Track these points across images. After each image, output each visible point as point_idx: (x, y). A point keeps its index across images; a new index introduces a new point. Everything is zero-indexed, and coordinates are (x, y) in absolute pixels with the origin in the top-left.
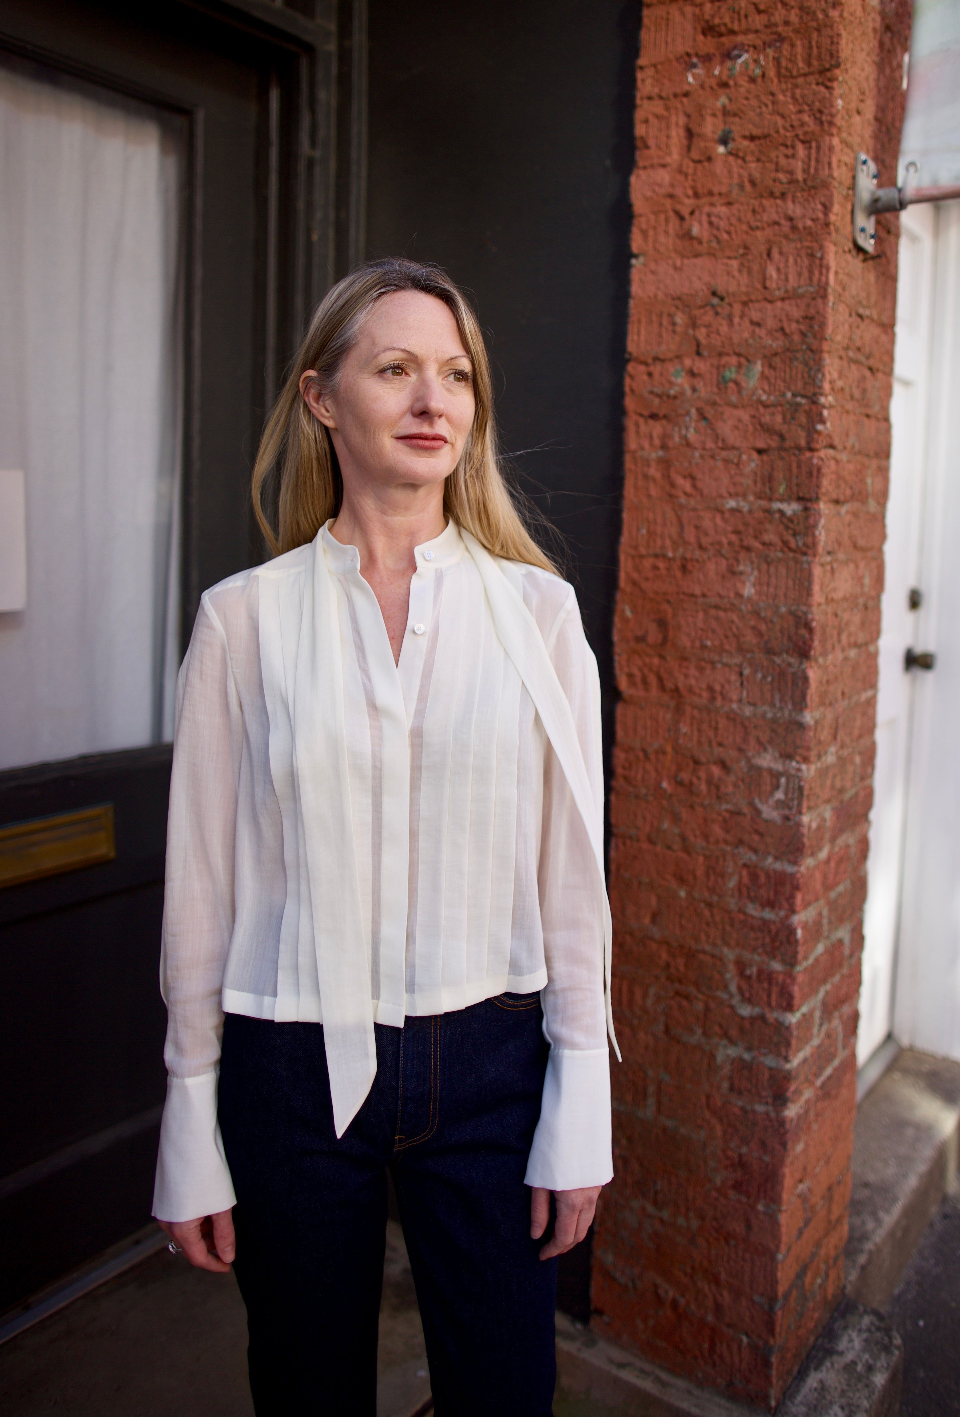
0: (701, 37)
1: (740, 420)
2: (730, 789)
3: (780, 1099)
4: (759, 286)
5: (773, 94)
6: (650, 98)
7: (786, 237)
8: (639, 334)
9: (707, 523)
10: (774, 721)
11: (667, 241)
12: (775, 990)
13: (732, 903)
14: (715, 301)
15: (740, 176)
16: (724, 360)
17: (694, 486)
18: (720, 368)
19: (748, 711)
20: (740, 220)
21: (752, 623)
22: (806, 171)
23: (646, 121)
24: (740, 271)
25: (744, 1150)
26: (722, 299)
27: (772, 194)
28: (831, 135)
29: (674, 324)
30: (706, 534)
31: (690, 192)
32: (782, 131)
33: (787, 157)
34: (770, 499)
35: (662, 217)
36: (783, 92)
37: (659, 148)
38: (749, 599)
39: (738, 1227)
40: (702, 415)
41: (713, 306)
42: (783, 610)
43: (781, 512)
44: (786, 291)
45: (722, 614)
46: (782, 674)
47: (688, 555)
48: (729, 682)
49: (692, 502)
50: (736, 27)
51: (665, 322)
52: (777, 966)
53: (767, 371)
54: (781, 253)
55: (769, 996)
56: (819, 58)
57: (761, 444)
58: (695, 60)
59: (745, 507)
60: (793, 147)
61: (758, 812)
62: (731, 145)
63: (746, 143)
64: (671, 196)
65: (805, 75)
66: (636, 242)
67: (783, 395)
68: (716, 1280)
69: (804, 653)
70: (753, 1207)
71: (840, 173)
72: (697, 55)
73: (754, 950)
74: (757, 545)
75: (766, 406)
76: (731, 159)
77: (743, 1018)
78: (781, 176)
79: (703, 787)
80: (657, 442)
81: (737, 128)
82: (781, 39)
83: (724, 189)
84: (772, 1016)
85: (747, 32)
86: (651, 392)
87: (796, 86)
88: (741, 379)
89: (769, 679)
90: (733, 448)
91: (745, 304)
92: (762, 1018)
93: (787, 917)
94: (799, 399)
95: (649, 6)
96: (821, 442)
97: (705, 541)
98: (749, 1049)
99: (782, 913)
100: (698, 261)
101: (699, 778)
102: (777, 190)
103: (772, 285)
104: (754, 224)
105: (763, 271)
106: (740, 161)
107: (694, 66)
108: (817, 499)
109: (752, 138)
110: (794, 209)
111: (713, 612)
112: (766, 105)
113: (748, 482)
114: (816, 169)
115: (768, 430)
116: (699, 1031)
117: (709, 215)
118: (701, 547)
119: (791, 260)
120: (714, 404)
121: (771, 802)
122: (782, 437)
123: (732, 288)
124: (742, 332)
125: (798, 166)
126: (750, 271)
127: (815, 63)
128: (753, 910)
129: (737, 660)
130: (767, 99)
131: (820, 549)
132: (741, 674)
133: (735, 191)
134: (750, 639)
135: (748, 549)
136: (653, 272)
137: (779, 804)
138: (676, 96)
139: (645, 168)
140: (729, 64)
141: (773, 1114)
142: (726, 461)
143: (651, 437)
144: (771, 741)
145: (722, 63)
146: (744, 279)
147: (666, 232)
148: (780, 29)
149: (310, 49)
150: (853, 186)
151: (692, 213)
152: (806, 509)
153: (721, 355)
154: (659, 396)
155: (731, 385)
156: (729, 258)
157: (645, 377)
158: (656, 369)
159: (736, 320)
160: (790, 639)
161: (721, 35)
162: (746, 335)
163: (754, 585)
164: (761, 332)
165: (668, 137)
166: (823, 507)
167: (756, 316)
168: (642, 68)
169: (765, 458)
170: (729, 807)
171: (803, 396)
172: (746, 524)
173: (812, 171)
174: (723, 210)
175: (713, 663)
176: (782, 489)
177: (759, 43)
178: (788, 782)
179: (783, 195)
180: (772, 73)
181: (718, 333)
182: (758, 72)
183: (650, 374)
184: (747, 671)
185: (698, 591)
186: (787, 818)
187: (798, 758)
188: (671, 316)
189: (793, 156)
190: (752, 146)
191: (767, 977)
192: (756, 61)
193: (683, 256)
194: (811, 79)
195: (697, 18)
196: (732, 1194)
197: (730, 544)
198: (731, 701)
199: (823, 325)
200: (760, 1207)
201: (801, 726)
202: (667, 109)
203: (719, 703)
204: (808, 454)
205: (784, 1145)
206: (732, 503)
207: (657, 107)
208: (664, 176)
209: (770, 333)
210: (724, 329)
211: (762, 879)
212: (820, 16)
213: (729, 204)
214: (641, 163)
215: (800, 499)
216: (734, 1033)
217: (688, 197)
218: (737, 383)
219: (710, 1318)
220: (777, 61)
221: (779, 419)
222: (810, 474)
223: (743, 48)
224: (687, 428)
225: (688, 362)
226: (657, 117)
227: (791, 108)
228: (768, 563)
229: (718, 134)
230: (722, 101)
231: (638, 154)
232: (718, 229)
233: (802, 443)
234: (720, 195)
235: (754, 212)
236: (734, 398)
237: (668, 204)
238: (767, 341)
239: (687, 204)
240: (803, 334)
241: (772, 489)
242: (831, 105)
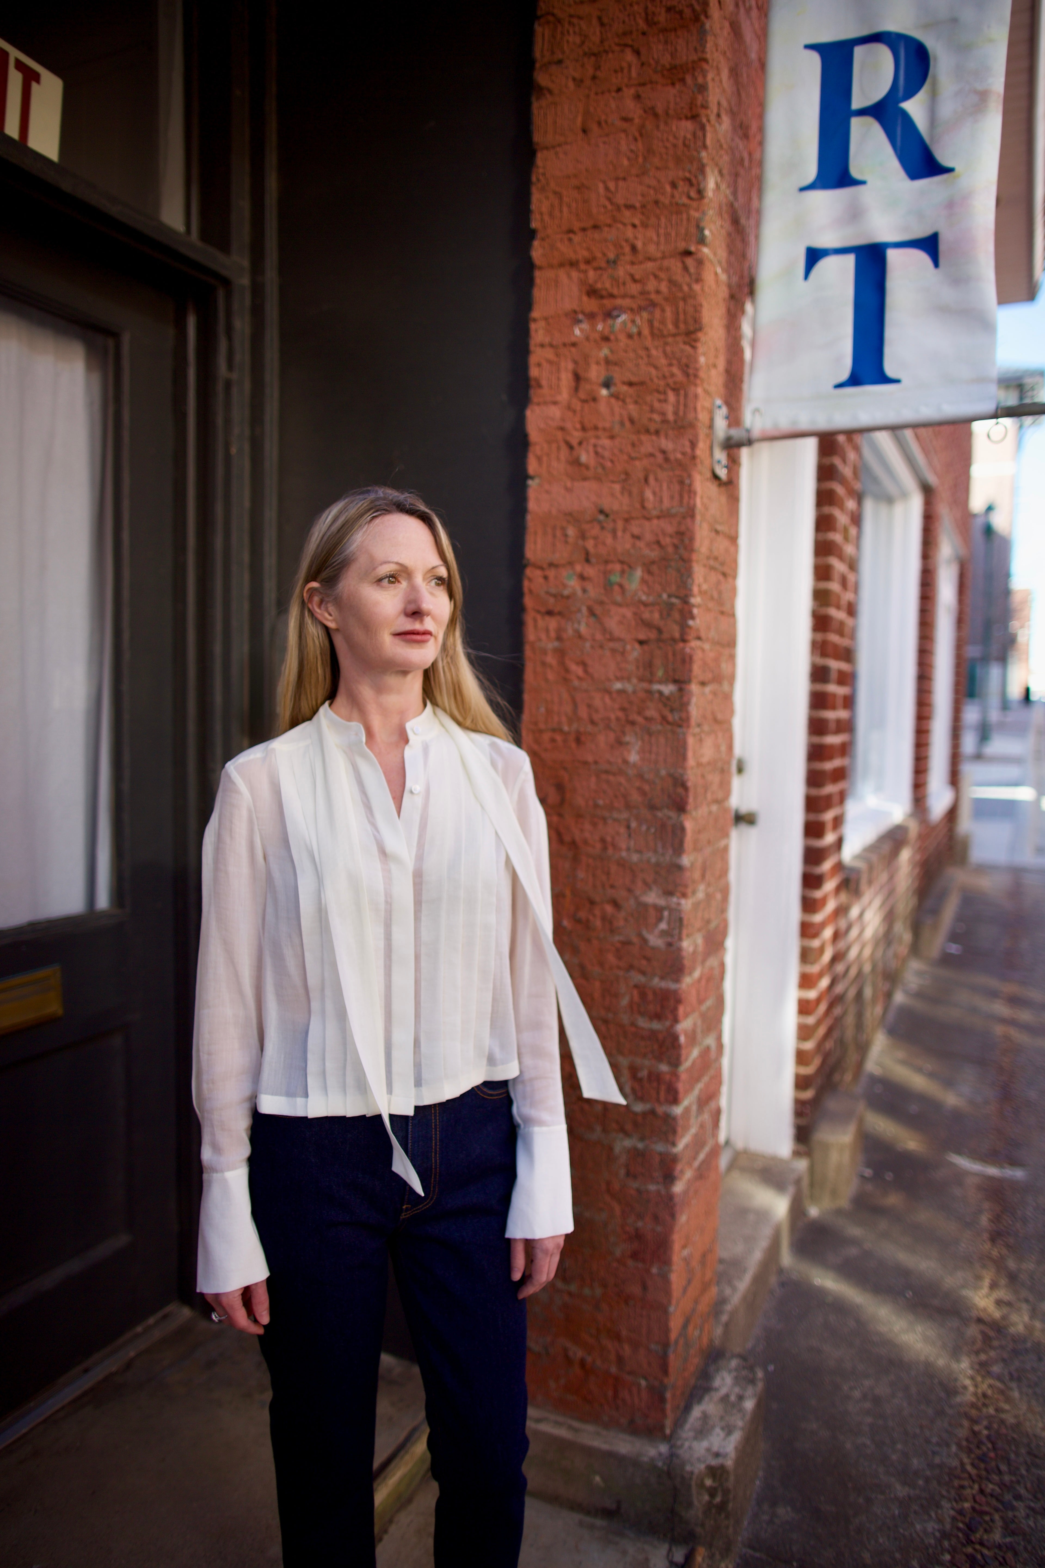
0: (585, 298)
1: (624, 617)
2: (621, 923)
3: (669, 1178)
4: (638, 506)
5: (647, 349)
6: (542, 346)
7: (660, 467)
8: (535, 543)
9: (597, 702)
10: (658, 864)
11: (559, 466)
12: (663, 1088)
13: (625, 1019)
14: (601, 517)
15: (621, 415)
16: (610, 567)
17: (586, 671)
18: (606, 574)
19: (635, 857)
20: (621, 451)
21: (638, 784)
22: (676, 413)
23: (539, 365)
24: (622, 493)
25: (640, 1224)
26: (607, 516)
27: (647, 431)
28: (696, 385)
29: (566, 536)
30: (597, 711)
31: (578, 426)
32: (656, 380)
33: (660, 401)
34: (651, 682)
35: (554, 446)
36: (657, 348)
37: (551, 387)
38: (635, 765)
39: (635, 1289)
40: (591, 612)
41: (600, 522)
42: (663, 773)
43: (660, 693)
44: (662, 511)
45: (611, 778)
46: (663, 826)
47: (582, 729)
48: (618, 833)
49: (584, 685)
50: (615, 291)
51: (559, 533)
52: (664, 1068)
53: (647, 577)
54: (656, 479)
55: (658, 1093)
56: (686, 322)
57: (642, 636)
58: (581, 317)
59: (629, 688)
60: (665, 393)
61: (645, 941)
62: (613, 389)
63: (625, 388)
64: (562, 429)
65: (674, 335)
66: (532, 466)
67: (660, 596)
68: (617, 1337)
69: (681, 807)
70: (648, 1271)
71: (703, 416)
72: (583, 313)
73: (644, 1056)
74: (640, 719)
75: (645, 605)
76: (613, 401)
77: (635, 1114)
78: (656, 417)
79: (598, 923)
80: (553, 634)
81: (618, 375)
82: (653, 304)
83: (607, 425)
84: (661, 1109)
85: (624, 296)
86: (547, 593)
87: (666, 344)
88: (625, 583)
89: (653, 830)
90: (619, 640)
91: (627, 520)
92: (653, 1112)
93: (672, 1026)
94: (675, 601)
95: (540, 268)
96: (691, 635)
97: (596, 717)
98: (642, 1139)
99: (668, 1023)
100: (586, 484)
101: (594, 916)
102: (652, 427)
103: (649, 505)
104: (633, 455)
105: (642, 494)
106: (620, 403)
107: (579, 321)
108: (689, 681)
109: (631, 384)
110: (666, 444)
111: (604, 776)
112: (642, 358)
113: (631, 667)
114: (685, 413)
115: (648, 625)
116: (598, 1128)
117: (595, 446)
118: (593, 722)
119: (665, 486)
120: (602, 603)
121: (656, 932)
122: (660, 631)
123: (616, 507)
124: (624, 544)
125: (669, 409)
126: (630, 494)
127: (682, 326)
128: (643, 1023)
129: (625, 815)
130: (643, 353)
131: (693, 721)
132: (628, 827)
133: (617, 428)
134: (636, 797)
135: (633, 723)
136: (547, 492)
137: (663, 933)
138: (565, 345)
139: (539, 404)
140: (610, 322)
141: (663, 1192)
142: (613, 651)
143: (547, 630)
144: (655, 882)
145: (604, 320)
146: (625, 500)
147: (558, 459)
148: (653, 296)
149: (226, 283)
150: (711, 426)
151: (580, 443)
152: (681, 690)
153: (607, 562)
154: (554, 596)
155: (616, 588)
156: (613, 482)
157: (541, 580)
158: (551, 573)
159: (619, 534)
160: (669, 796)
161: (602, 297)
162: (628, 546)
163: (639, 753)
164: (641, 544)
165: (559, 379)
166: (694, 687)
167: (636, 530)
168: (535, 320)
169: (646, 647)
170: (621, 938)
171: (677, 597)
172: (631, 703)
173: (681, 413)
174: (606, 442)
175: (604, 819)
176: (660, 673)
177: (635, 306)
178: (670, 915)
179: (657, 433)
180: (646, 331)
181: (604, 544)
182: (635, 330)
183: (546, 578)
184: (634, 824)
185: (590, 759)
186: (670, 945)
187: (678, 894)
188: (563, 529)
189: (665, 401)
190: (631, 391)
191: (655, 1077)
192: (633, 321)
193: (573, 479)
194: (679, 339)
195: (583, 282)
196: (631, 1263)
197: (618, 719)
198: (620, 849)
199: (692, 539)
200: (654, 1270)
201: (680, 868)
202: (557, 355)
203: (610, 851)
204: (681, 645)
205: (673, 1216)
206: (618, 686)
207: (549, 354)
208: (555, 412)
209: (648, 545)
210: (609, 541)
211: (650, 997)
212: (686, 288)
213: (612, 437)
214: (535, 399)
215: (675, 681)
216: (629, 1127)
217: (576, 429)
218: (621, 586)
219: (614, 1370)
220: (650, 323)
221: (656, 615)
222: (683, 661)
223: (622, 310)
224: (579, 623)
225: (578, 568)
226: (550, 362)
227: (663, 361)
228: (650, 734)
229: (602, 379)
230: (605, 352)
231: (532, 392)
232: (603, 457)
233: (677, 635)
234: (604, 429)
235: (633, 445)
236: (619, 598)
237: (559, 435)
238: (646, 551)
239: (576, 436)
240: (676, 547)
241: (652, 674)
242: (696, 361)
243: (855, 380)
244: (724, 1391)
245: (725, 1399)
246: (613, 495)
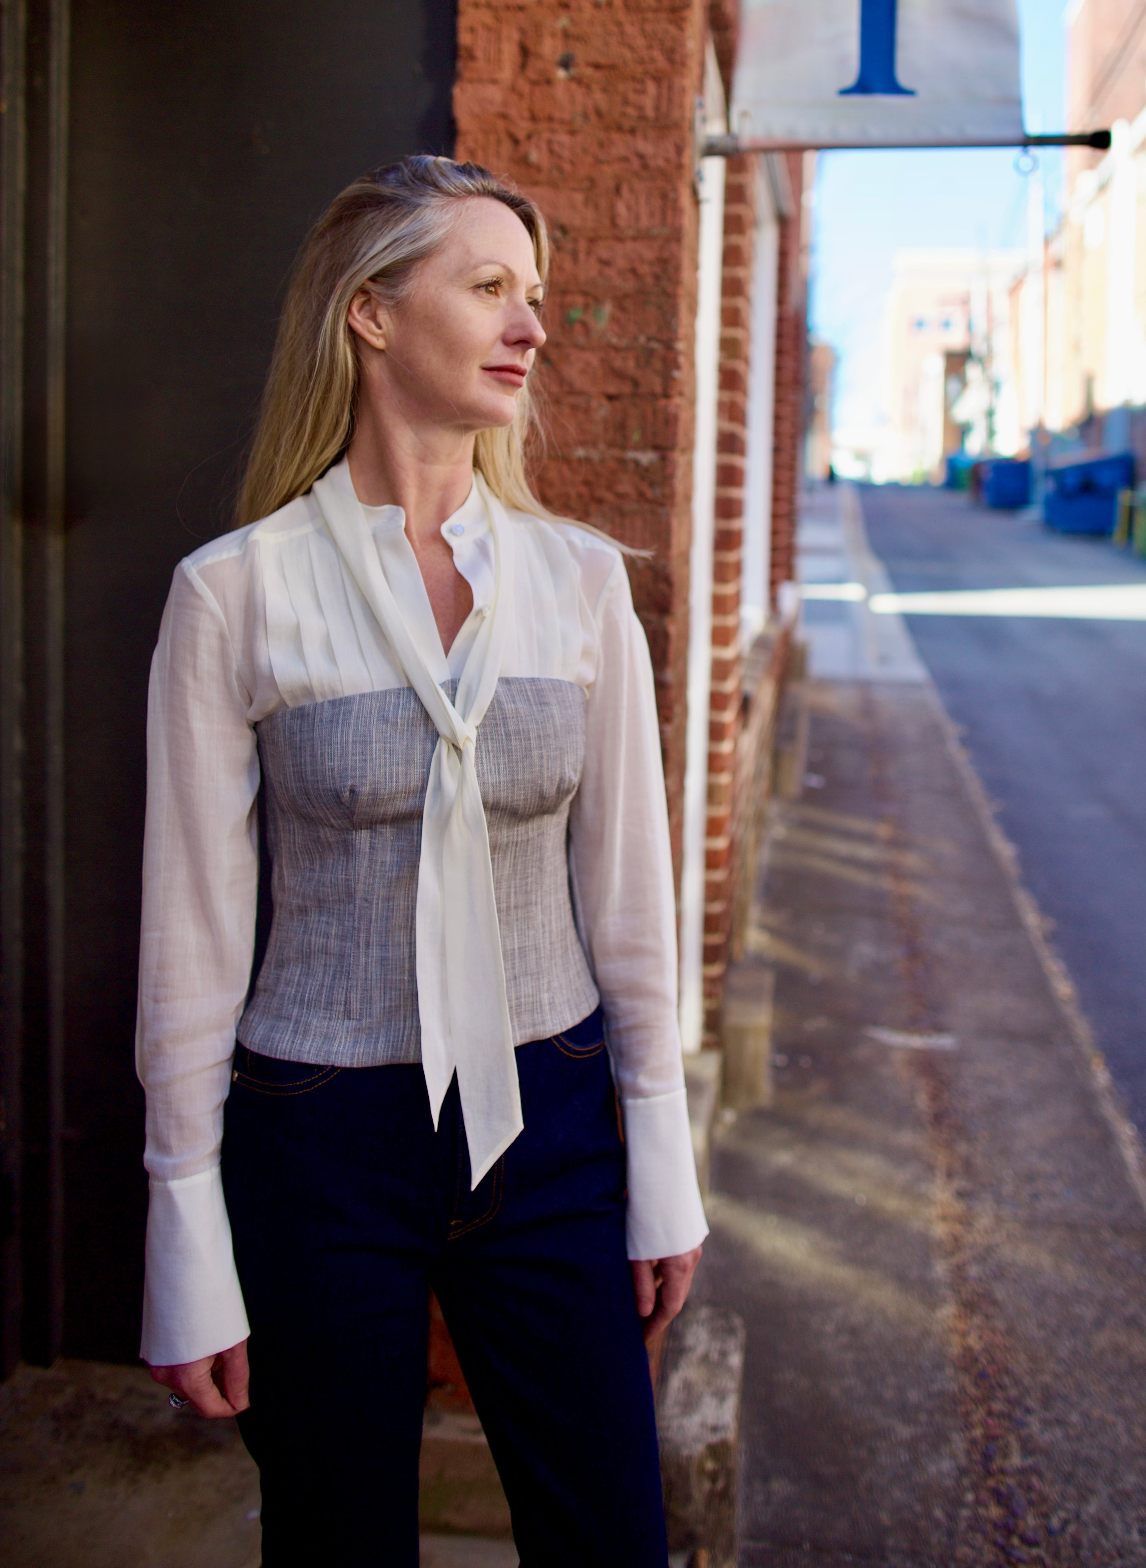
1: (588, 364)
4: (606, 222)
5: (619, 24)
7: (636, 174)
9: (553, 474)
11: (502, 164)
14: (559, 235)
15: (584, 105)
16: (569, 299)
18: (564, 307)
20: (584, 150)
22: (657, 108)
24: (586, 205)
26: (566, 233)
27: (620, 129)
28: (682, 75)
30: (552, 486)
31: (526, 114)
32: (631, 65)
33: (636, 91)
34: (624, 448)
36: (632, 24)
37: (488, 60)
40: (546, 357)
43: (637, 463)
44: (638, 231)
53: (618, 314)
54: (632, 190)
57: (612, 389)
59: (595, 455)
60: (642, 82)
62: (574, 71)
63: (589, 72)
64: (504, 116)
65: (656, 11)
67: (635, 338)
69: (661, 608)
74: (609, 496)
75: (617, 349)
76: (574, 86)
78: (631, 111)
81: (580, 53)
83: (566, 116)
87: (644, 21)
88: (589, 320)
90: (581, 393)
91: (592, 240)
94: (655, 345)
96: (676, 390)
97: (551, 493)
100: (539, 191)
102: (627, 124)
103: (622, 223)
104: (601, 157)
105: (612, 208)
106: (583, 90)
108: (674, 448)
109: (597, 66)
110: (645, 147)
112: (613, 35)
113: (598, 429)
114: (668, 109)
115: (619, 375)
117: (550, 142)
119: (642, 200)
120: (559, 345)
122: (636, 383)
123: (577, 222)
124: (589, 270)
125: (648, 103)
126: (596, 207)
127: (666, 1)
130: (614, 29)
131: (678, 499)
133: (579, 122)
135: (600, 501)
138: (508, 8)
139: (471, 81)
142: (574, 407)
146: (590, 214)
147: (498, 155)
150: (691, 128)
151: (529, 137)
152: (663, 459)
153: (565, 293)
155: (578, 328)
156: (574, 190)
159: (582, 256)
160: (648, 594)
162: (593, 274)
164: (610, 272)
165: (499, 51)
166: (679, 456)
167: (604, 254)
169: (617, 404)
171: (658, 340)
172: (597, 475)
173: (664, 108)
174: (563, 138)
176: (636, 437)
179: (632, 131)
181: (562, 269)
189: (643, 92)
190: (598, 75)
194: (662, 16)
197: (580, 496)
199: (678, 268)
202: (498, 19)
204: (664, 401)
206: (580, 452)
207: (486, 17)
208: (494, 94)
209: (620, 273)
210: (569, 265)
213: (572, 133)
214: (467, 75)
215: (656, 448)
217: (522, 118)
218: (584, 324)
221: (631, 364)
222: (666, 422)
226: (488, 28)
227: (640, 42)
228: (622, 514)
229: (559, 55)
230: (563, 21)
231: (460, 64)
232: (560, 157)
233: (658, 389)
234: (562, 122)
235: (601, 145)
236: (581, 340)
237: (501, 124)
238: (618, 281)
239: (522, 128)
240: (657, 278)
241: (626, 438)
242: (683, 45)
243: (863, 87)
244: (701, 1350)
245: (705, 1359)
246: (573, 206)
